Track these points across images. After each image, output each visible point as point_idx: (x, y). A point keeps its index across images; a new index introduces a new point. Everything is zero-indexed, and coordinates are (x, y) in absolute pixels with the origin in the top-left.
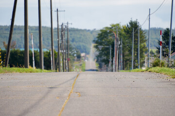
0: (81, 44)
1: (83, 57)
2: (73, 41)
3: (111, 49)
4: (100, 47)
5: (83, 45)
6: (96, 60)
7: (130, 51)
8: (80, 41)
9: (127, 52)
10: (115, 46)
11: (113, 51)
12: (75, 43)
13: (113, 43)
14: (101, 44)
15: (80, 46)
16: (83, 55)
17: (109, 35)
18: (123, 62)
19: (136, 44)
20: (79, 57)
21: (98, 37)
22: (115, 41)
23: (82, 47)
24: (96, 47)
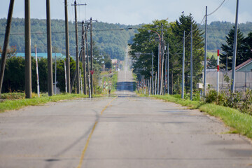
0: (112, 45)
1: (115, 64)
2: (100, 41)
3: (153, 56)
4: (138, 54)
5: (114, 47)
6: (132, 69)
7: (181, 60)
8: (110, 41)
9: (176, 62)
10: (160, 53)
11: (156, 59)
12: (102, 44)
13: (157, 48)
14: (139, 49)
15: (110, 49)
16: (114, 61)
17: (151, 36)
18: (170, 75)
19: (188, 50)
20: (108, 65)
21: (135, 40)
22: (159, 46)
23: (113, 50)
24: (132, 53)
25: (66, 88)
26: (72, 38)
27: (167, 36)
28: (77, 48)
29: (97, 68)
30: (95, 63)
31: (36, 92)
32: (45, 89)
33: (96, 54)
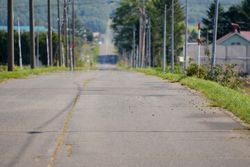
0: (94, 19)
1: (96, 37)
2: (82, 14)
3: (135, 29)
4: (120, 27)
5: (96, 21)
6: (114, 42)
7: (162, 33)
8: (92, 15)
9: (157, 35)
10: (141, 26)
11: (138, 32)
12: (84, 17)
13: (138, 22)
14: (120, 22)
15: (92, 22)
16: (95, 34)
17: (132, 10)
18: (152, 48)
19: (169, 23)
20: (90, 38)
21: (116, 14)
22: (141, 20)
23: (95, 23)
24: (114, 27)
25: (49, 61)
26: (54, 11)
27: (148, 9)
28: (59, 21)
29: (79, 42)
30: (77, 36)
31: (19, 65)
32: (28, 61)
33: (78, 27)
